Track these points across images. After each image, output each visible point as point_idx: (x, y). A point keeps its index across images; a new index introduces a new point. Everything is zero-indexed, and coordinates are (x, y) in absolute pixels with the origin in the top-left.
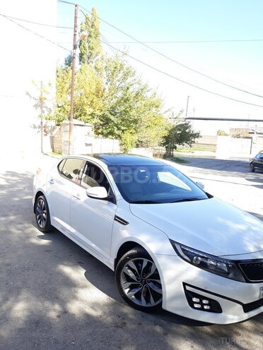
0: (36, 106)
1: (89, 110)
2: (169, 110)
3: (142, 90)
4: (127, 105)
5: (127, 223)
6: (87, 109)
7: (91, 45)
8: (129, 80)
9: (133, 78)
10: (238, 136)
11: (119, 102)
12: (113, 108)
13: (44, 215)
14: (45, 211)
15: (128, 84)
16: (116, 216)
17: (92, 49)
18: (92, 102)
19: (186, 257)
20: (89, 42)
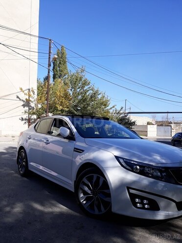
0: (24, 106)
1: (60, 108)
2: (113, 107)
3: (95, 94)
4: (85, 103)
5: (83, 151)
6: (58, 107)
7: (61, 69)
8: (86, 88)
9: (89, 86)
10: (162, 125)
11: (79, 102)
12: (76, 106)
13: (24, 163)
14: (25, 160)
15: (86, 90)
16: (75, 148)
17: (62, 71)
18: (62, 102)
19: (128, 167)
20: (59, 67)
